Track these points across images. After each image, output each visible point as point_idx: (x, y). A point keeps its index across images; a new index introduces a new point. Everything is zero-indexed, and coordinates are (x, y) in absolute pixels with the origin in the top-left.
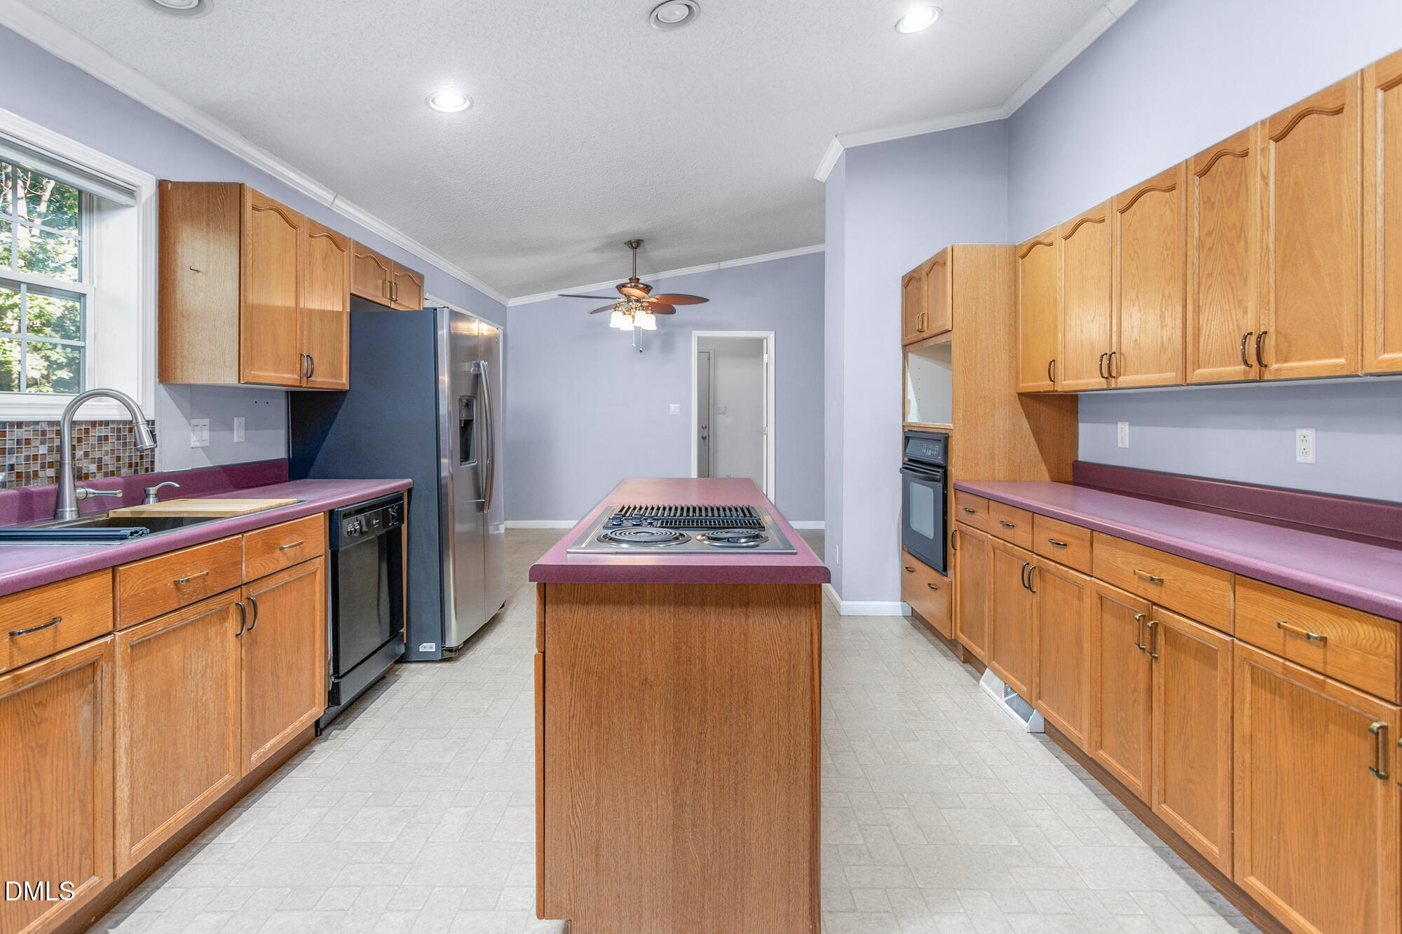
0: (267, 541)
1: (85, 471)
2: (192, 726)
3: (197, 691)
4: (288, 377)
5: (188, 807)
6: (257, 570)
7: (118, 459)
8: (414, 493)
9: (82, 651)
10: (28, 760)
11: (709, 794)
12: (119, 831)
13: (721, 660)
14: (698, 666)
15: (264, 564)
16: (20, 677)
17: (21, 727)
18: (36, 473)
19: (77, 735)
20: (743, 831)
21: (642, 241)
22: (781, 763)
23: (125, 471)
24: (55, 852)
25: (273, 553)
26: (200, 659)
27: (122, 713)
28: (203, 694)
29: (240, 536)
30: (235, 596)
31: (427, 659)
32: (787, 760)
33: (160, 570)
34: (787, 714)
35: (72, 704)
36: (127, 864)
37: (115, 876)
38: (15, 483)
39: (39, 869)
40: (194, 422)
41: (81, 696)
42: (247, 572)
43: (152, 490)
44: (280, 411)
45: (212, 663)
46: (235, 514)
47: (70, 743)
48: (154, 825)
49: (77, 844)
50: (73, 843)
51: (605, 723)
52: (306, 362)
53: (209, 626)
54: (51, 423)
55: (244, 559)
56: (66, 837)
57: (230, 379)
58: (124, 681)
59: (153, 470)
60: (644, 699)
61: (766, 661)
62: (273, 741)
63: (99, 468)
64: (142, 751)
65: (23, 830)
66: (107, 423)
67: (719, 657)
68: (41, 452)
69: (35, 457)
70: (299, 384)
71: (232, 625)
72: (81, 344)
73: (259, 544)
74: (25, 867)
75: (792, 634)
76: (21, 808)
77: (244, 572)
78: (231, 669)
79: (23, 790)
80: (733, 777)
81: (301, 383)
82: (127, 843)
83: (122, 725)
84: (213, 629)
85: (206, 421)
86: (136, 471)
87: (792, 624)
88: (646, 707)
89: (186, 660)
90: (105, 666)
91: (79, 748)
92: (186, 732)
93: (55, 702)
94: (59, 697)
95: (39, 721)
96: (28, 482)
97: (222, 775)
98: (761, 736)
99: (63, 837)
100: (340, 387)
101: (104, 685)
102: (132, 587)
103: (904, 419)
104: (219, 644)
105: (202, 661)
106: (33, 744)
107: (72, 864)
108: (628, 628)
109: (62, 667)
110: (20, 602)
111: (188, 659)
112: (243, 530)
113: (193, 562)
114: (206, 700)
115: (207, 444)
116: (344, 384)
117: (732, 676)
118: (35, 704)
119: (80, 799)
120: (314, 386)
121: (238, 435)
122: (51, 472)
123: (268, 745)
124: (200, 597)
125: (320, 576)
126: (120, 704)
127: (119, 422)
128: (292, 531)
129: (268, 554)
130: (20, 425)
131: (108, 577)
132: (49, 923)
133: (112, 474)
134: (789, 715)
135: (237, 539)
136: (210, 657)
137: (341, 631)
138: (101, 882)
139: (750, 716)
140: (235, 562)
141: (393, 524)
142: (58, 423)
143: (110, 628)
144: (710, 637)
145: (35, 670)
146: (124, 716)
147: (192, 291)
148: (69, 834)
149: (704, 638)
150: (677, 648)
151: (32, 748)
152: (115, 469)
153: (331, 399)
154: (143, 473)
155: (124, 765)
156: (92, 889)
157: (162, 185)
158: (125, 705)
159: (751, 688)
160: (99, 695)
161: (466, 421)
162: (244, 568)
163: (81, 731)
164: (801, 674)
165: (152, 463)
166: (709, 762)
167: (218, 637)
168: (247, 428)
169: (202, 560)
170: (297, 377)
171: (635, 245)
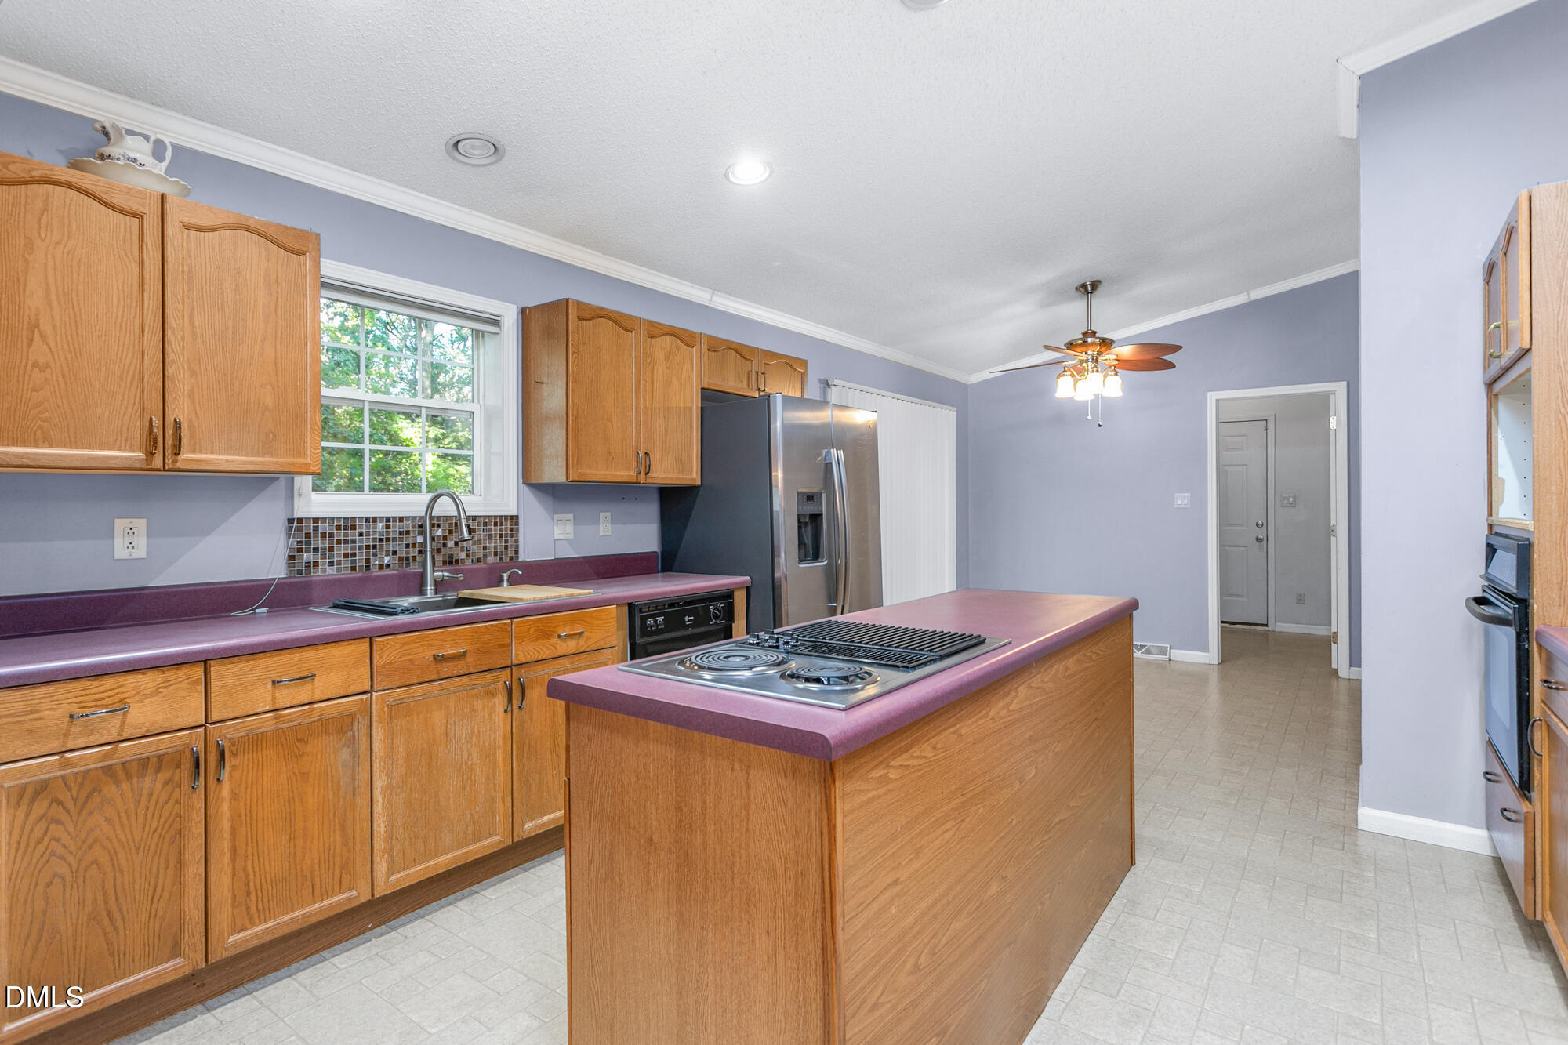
0: (542, 628)
1: (455, 558)
2: (456, 784)
3: (462, 755)
4: (622, 475)
5: (451, 855)
6: (529, 654)
7: (485, 548)
9: (338, 703)
10: (291, 782)
11: (711, 1013)
12: (377, 859)
13: (722, 837)
14: (699, 838)
15: (537, 649)
16: (282, 716)
17: (285, 756)
18: (414, 558)
19: (336, 771)
21: (1100, 282)
22: (788, 1006)
23: (491, 559)
24: (317, 861)
25: (549, 639)
26: (465, 727)
27: (378, 761)
28: (468, 758)
29: (509, 621)
30: (504, 676)
32: (796, 1007)
33: (418, 645)
34: (794, 939)
35: (331, 745)
36: (384, 888)
37: (373, 895)
38: (397, 565)
39: (302, 871)
40: (556, 516)
41: (341, 739)
42: (518, 654)
43: (508, 576)
44: (652, 505)
45: (479, 732)
47: (330, 777)
48: (414, 862)
49: (338, 859)
50: (334, 858)
52: (644, 459)
53: (475, 700)
55: (513, 643)
56: (327, 852)
57: (562, 478)
58: (380, 734)
59: (517, 557)
60: (649, 863)
61: (769, 854)
62: (552, 816)
63: (468, 555)
64: (401, 797)
65: (288, 837)
67: (719, 833)
68: (418, 541)
69: (414, 545)
70: (635, 481)
71: (500, 701)
72: (470, 453)
73: (532, 630)
74: (290, 866)
75: (799, 825)
76: (286, 818)
77: (514, 655)
78: (501, 741)
79: (287, 805)
80: (736, 1002)
81: (637, 479)
82: (384, 870)
83: (378, 771)
84: (479, 701)
85: (571, 516)
86: (501, 559)
87: (799, 810)
88: (651, 874)
89: (449, 726)
90: (361, 719)
91: (339, 782)
92: (449, 789)
93: (316, 740)
94: (320, 738)
95: (301, 753)
96: (408, 565)
97: (490, 835)
98: (766, 958)
99: (324, 851)
100: (689, 481)
101: (361, 734)
102: (388, 656)
103: (1490, 514)
104: (487, 716)
105: (467, 729)
106: (296, 771)
107: (333, 874)
108: (635, 771)
109: (319, 714)
110: (282, 658)
111: (450, 724)
112: (512, 615)
113: (454, 640)
114: (472, 764)
115: (572, 536)
116: (695, 479)
117: (734, 863)
118: (298, 740)
119: (339, 823)
120: (655, 482)
121: (604, 529)
123: (546, 818)
124: (461, 672)
126: (376, 753)
127: (485, 517)
128: (574, 621)
129: (543, 640)
130: (401, 519)
131: (364, 646)
132: (310, 916)
133: (479, 560)
134: (797, 941)
135: (506, 624)
136: (476, 727)
138: (358, 897)
139: (753, 925)
140: (502, 644)
141: (716, 623)
143: (367, 687)
144: (710, 802)
145: (295, 712)
146: (380, 764)
147: (540, 399)
148: (330, 850)
149: (704, 803)
150: (678, 808)
151: (295, 774)
152: (481, 556)
154: (508, 561)
155: (380, 804)
156: (349, 899)
157: (523, 310)
158: (381, 754)
159: (753, 887)
160: (356, 742)
161: (811, 516)
162: (514, 651)
163: (340, 768)
164: (811, 887)
165: (517, 552)
166: (711, 970)
167: (486, 710)
168: (613, 522)
169: (464, 639)
170: (633, 473)
171: (1089, 289)
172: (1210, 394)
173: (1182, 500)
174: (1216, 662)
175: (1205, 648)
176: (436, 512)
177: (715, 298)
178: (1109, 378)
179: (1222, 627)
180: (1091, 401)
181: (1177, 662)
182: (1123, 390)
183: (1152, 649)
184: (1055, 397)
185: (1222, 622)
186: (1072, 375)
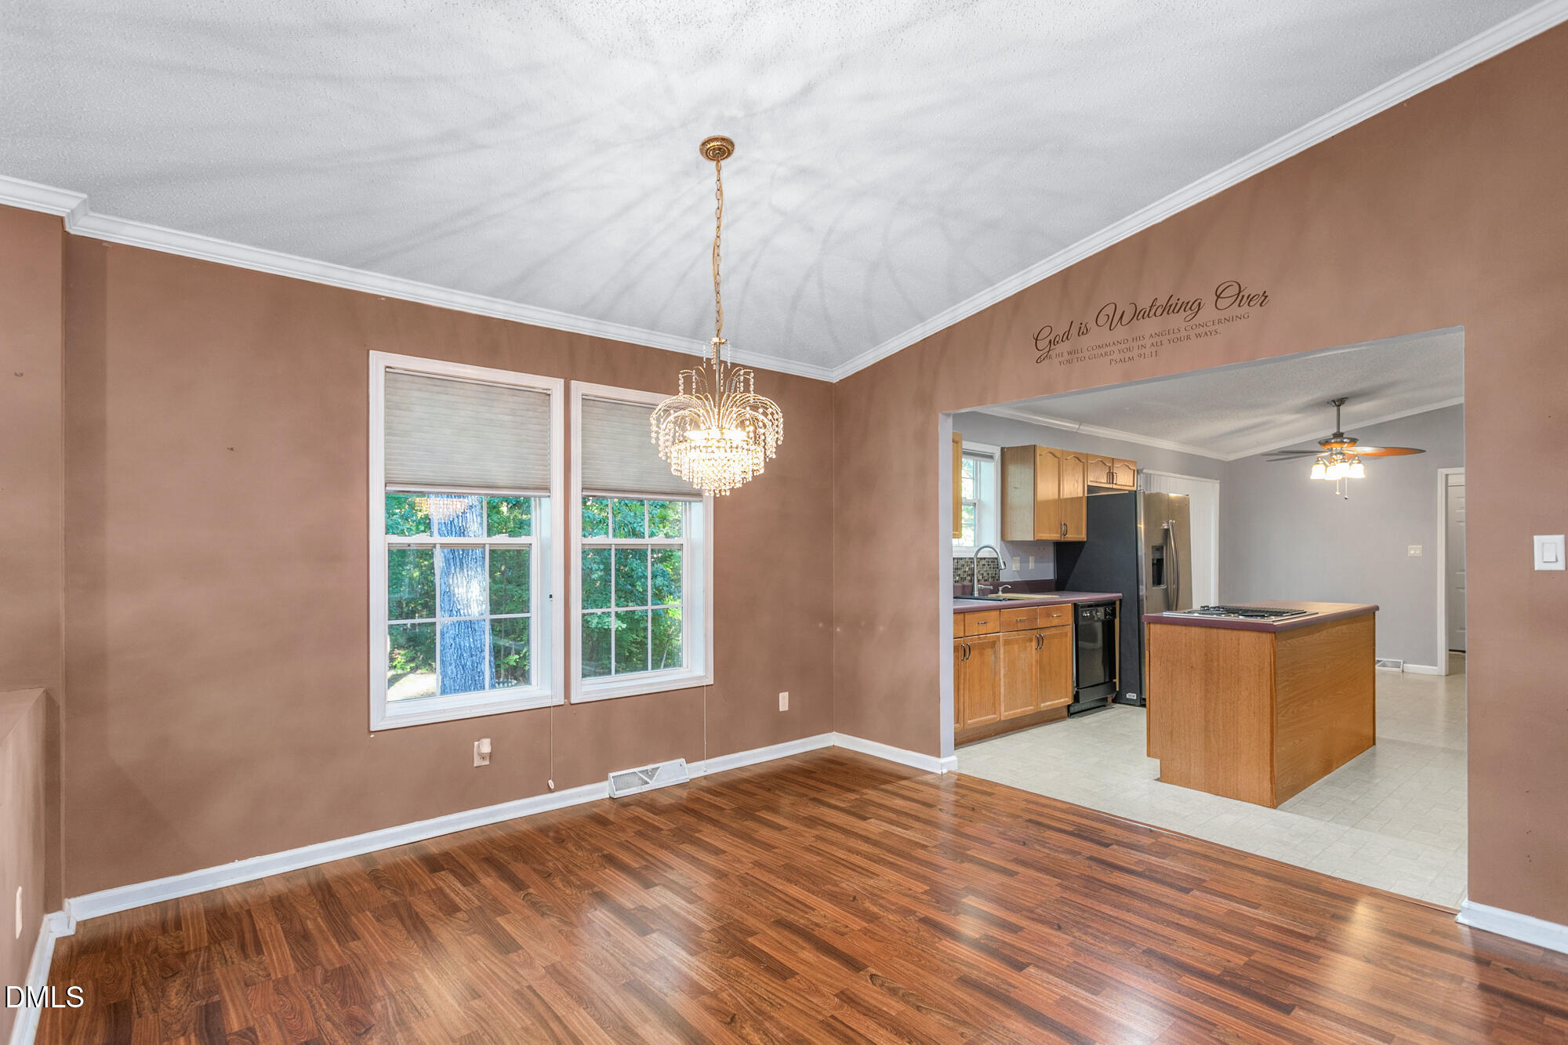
0: (1047, 612)
2: (1021, 679)
4: (1055, 536)
5: (1020, 710)
6: (1044, 623)
7: (989, 574)
8: (1123, 601)
9: (993, 636)
10: (981, 665)
14: (1216, 663)
15: (1047, 621)
16: (980, 637)
19: (991, 663)
20: (1237, 737)
21: (1347, 397)
23: (991, 579)
24: (987, 699)
26: (1023, 654)
27: (1001, 662)
28: (1024, 668)
29: (1036, 607)
30: (1035, 632)
31: (1130, 703)
33: (1012, 614)
35: (990, 652)
36: (1003, 717)
37: (1000, 719)
39: (983, 702)
40: (1014, 558)
42: (1040, 624)
43: (1000, 588)
44: (1050, 553)
45: (1028, 655)
46: (1034, 598)
48: (1011, 709)
49: (992, 700)
51: (1175, 682)
52: (1064, 528)
53: (1025, 643)
54: (970, 558)
55: (1038, 619)
57: (1030, 538)
58: (1002, 650)
59: (999, 580)
62: (1049, 703)
64: (1007, 680)
65: (980, 687)
66: (985, 559)
70: (1060, 539)
71: (1034, 644)
73: (1044, 612)
74: (980, 699)
76: (980, 679)
77: (1038, 623)
78: (1034, 663)
79: (980, 674)
82: (1003, 709)
83: (1002, 666)
84: (1028, 643)
85: (1018, 558)
86: (995, 579)
89: (1020, 651)
90: (997, 643)
92: (1019, 680)
100: (1081, 540)
101: (997, 650)
102: (1004, 618)
104: (1030, 650)
105: (1025, 654)
107: (990, 706)
110: (980, 614)
112: (1038, 605)
113: (1022, 614)
114: (1025, 671)
115: (1019, 569)
116: (1084, 538)
118: (983, 648)
119: (992, 686)
120: (1068, 540)
121: (1031, 565)
122: (969, 578)
123: (1047, 703)
124: (1021, 629)
125: (1070, 634)
127: (988, 558)
128: (1057, 609)
129: (1049, 617)
131: (998, 612)
132: (986, 721)
136: (1028, 653)
137: (1080, 653)
138: (997, 718)
140: (1035, 619)
142: (972, 558)
143: (999, 630)
145: (983, 637)
147: (1014, 496)
150: (1206, 655)
152: (989, 578)
153: (1077, 546)
155: (1002, 681)
156: (994, 718)
157: (1002, 449)
161: (1158, 560)
165: (999, 576)
166: (1221, 705)
167: (1030, 647)
168: (1035, 562)
169: (1025, 614)
170: (1059, 535)
171: (1339, 402)
172: (1440, 470)
173: (1414, 550)
174: (1443, 674)
175: (1434, 663)
176: (980, 555)
177: (1081, 427)
178: (1353, 465)
179: (1450, 654)
180: (1339, 481)
181: (1409, 673)
182: (1365, 474)
183: (1389, 664)
184: (1309, 479)
185: (1450, 650)
186: (1324, 464)
